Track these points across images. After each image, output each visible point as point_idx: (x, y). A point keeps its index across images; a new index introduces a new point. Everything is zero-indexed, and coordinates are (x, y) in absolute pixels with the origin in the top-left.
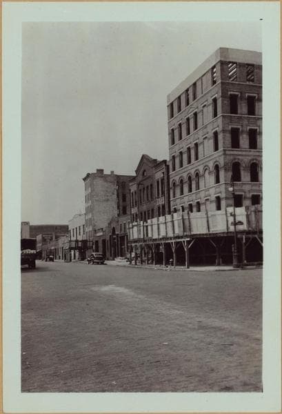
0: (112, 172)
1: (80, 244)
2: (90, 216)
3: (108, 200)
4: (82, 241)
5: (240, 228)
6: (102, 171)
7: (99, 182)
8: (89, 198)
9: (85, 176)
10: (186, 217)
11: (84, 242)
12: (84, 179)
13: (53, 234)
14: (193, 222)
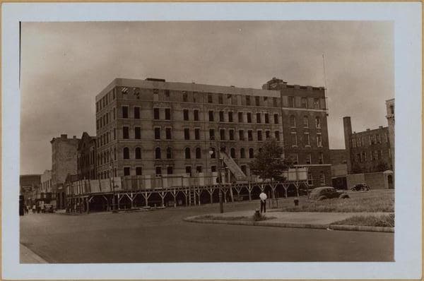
0: (75, 137)
1: (45, 196)
2: (54, 173)
3: (70, 160)
4: (47, 194)
5: (116, 189)
6: (66, 136)
7: (63, 145)
8: (55, 157)
9: (52, 139)
10: (87, 183)
11: (49, 194)
12: (52, 142)
13: (33, 184)
14: (92, 186)
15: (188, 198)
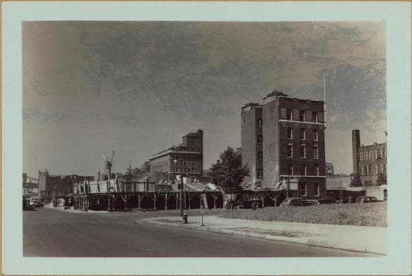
15: (179, 201)
